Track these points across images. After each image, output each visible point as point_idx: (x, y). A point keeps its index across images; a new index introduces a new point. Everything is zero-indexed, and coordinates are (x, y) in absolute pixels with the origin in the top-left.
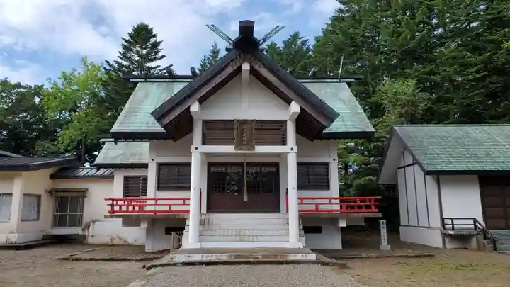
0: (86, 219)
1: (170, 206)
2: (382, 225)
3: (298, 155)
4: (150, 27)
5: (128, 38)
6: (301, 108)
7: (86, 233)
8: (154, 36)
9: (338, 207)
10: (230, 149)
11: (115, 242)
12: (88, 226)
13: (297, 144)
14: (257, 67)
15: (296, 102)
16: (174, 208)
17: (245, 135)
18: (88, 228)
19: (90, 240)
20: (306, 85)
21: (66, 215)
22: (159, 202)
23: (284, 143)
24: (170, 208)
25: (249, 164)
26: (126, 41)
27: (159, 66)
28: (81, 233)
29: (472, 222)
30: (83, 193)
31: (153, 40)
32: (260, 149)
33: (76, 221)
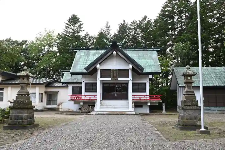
0: (58, 102)
1: (90, 97)
3: (132, 81)
5: (67, 23)
7: (59, 107)
8: (80, 21)
9: (148, 98)
10: (110, 79)
11: (69, 111)
12: (59, 105)
14: (118, 53)
15: (131, 64)
16: (91, 98)
19: (60, 110)
21: (51, 101)
22: (86, 96)
24: (90, 98)
28: (57, 107)
30: (57, 92)
31: (79, 23)
33: (55, 103)
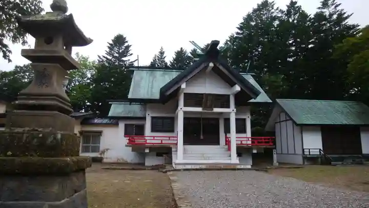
0: (101, 149)
1: (162, 140)
2: (274, 152)
3: (236, 114)
4: (124, 37)
5: (111, 42)
6: (241, 89)
7: (103, 156)
8: (127, 42)
11: (119, 161)
12: (103, 152)
13: (235, 108)
14: (218, 65)
17: (208, 102)
18: (104, 154)
19: (105, 160)
20: (243, 76)
21: (90, 146)
23: (228, 107)
24: (162, 142)
25: (203, 119)
26: (110, 44)
27: (129, 60)
28: (99, 156)
29: (318, 150)
30: (100, 133)
31: (126, 44)
32: (216, 110)
33: (96, 149)
